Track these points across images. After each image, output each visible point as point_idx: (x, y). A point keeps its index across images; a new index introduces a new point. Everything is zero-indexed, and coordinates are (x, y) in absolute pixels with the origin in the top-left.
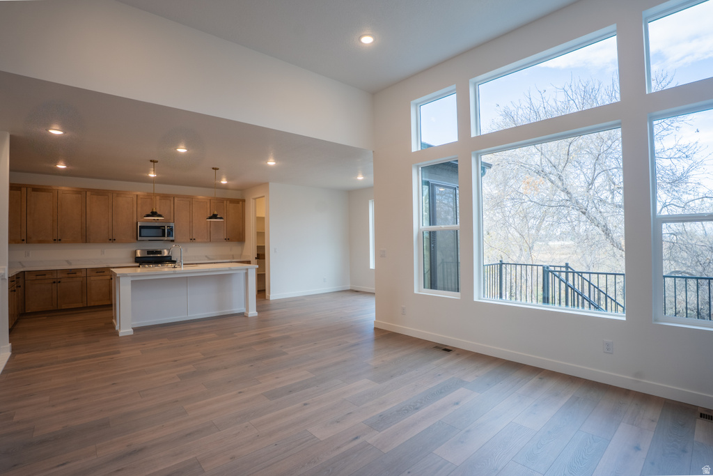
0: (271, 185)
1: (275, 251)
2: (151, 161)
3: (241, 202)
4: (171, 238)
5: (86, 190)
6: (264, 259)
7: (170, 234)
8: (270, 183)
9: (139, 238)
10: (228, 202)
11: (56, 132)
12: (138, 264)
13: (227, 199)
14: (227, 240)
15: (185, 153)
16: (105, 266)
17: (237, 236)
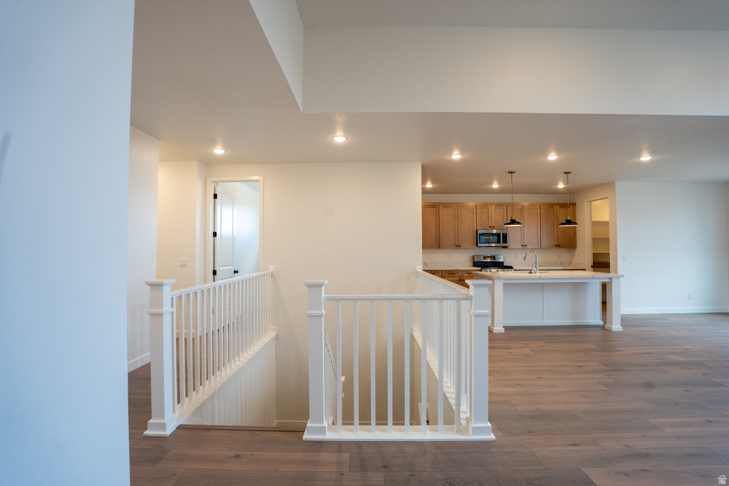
0: (618, 184)
1: (624, 259)
2: (509, 172)
3: (571, 206)
4: (505, 245)
5: (439, 204)
6: (609, 267)
7: (505, 241)
8: (616, 183)
9: (479, 245)
10: (558, 206)
11: (456, 156)
12: (480, 268)
13: (557, 204)
14: (558, 246)
15: (556, 160)
16: (455, 268)
17: (567, 243)
